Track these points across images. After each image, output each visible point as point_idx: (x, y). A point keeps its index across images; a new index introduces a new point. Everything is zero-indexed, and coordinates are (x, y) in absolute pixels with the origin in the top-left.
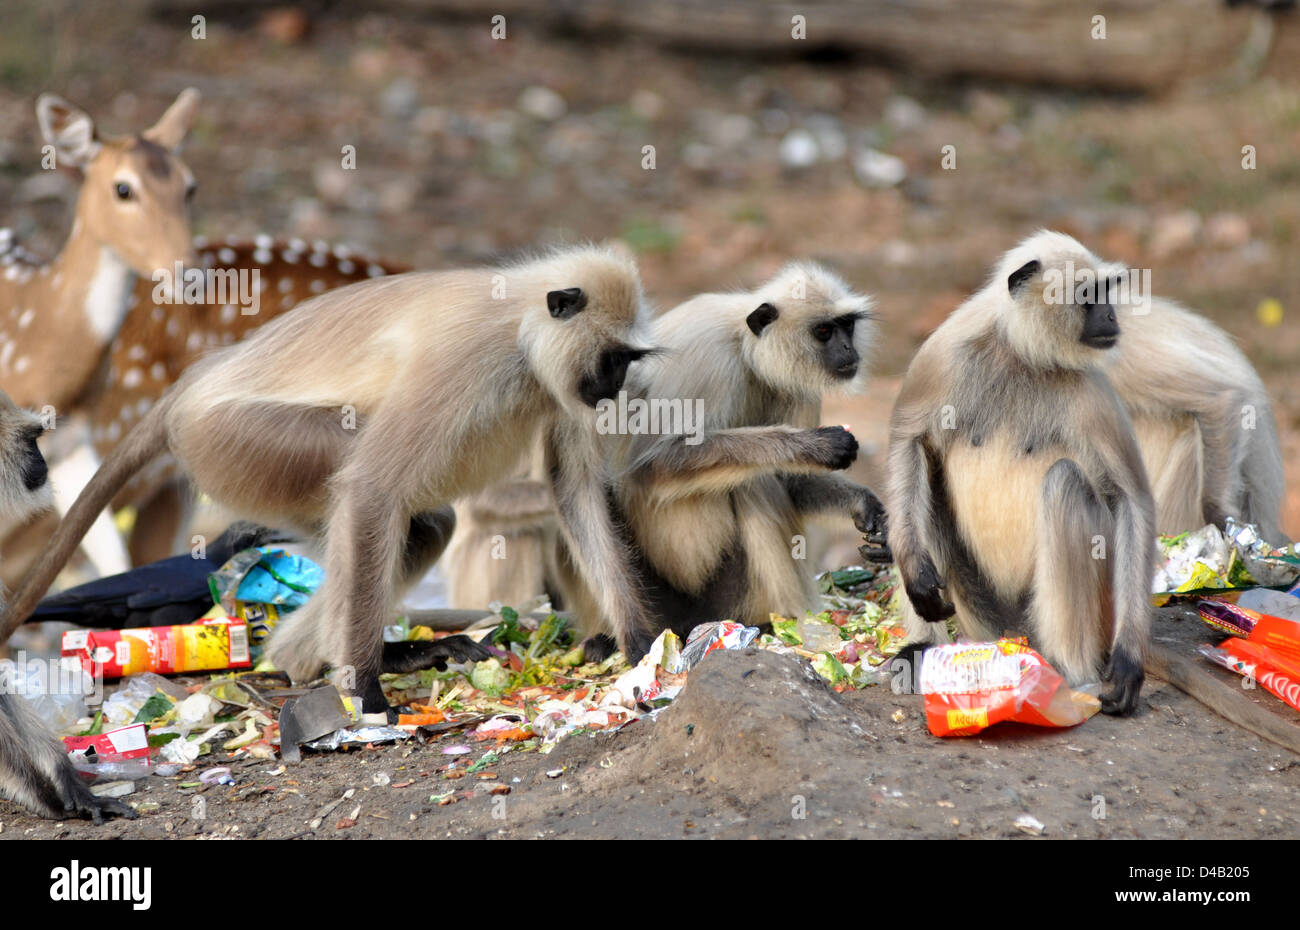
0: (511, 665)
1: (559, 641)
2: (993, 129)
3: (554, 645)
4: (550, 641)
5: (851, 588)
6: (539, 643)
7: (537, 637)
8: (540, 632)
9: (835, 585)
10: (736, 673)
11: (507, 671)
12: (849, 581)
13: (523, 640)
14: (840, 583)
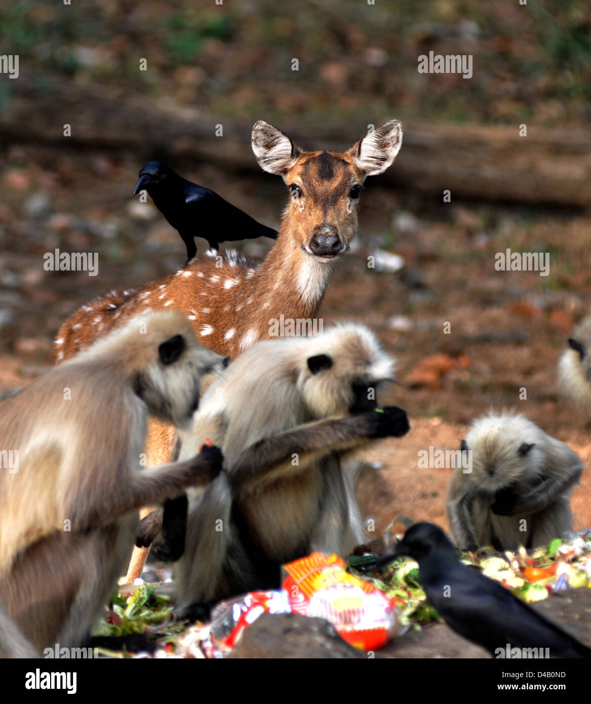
0: (113, 621)
1: (148, 604)
2: (470, 233)
3: (145, 607)
4: (142, 604)
5: (363, 569)
6: (133, 605)
7: (133, 601)
8: (134, 597)
9: (352, 566)
10: (278, 630)
11: (110, 625)
12: (361, 563)
13: (122, 604)
14: (355, 565)
